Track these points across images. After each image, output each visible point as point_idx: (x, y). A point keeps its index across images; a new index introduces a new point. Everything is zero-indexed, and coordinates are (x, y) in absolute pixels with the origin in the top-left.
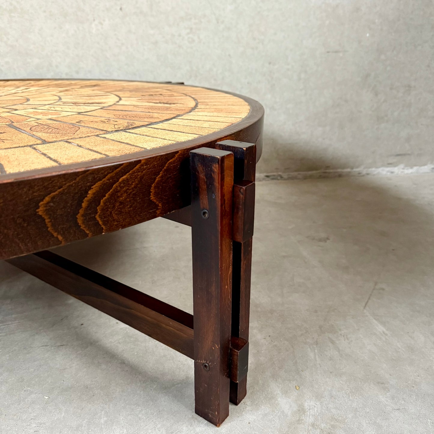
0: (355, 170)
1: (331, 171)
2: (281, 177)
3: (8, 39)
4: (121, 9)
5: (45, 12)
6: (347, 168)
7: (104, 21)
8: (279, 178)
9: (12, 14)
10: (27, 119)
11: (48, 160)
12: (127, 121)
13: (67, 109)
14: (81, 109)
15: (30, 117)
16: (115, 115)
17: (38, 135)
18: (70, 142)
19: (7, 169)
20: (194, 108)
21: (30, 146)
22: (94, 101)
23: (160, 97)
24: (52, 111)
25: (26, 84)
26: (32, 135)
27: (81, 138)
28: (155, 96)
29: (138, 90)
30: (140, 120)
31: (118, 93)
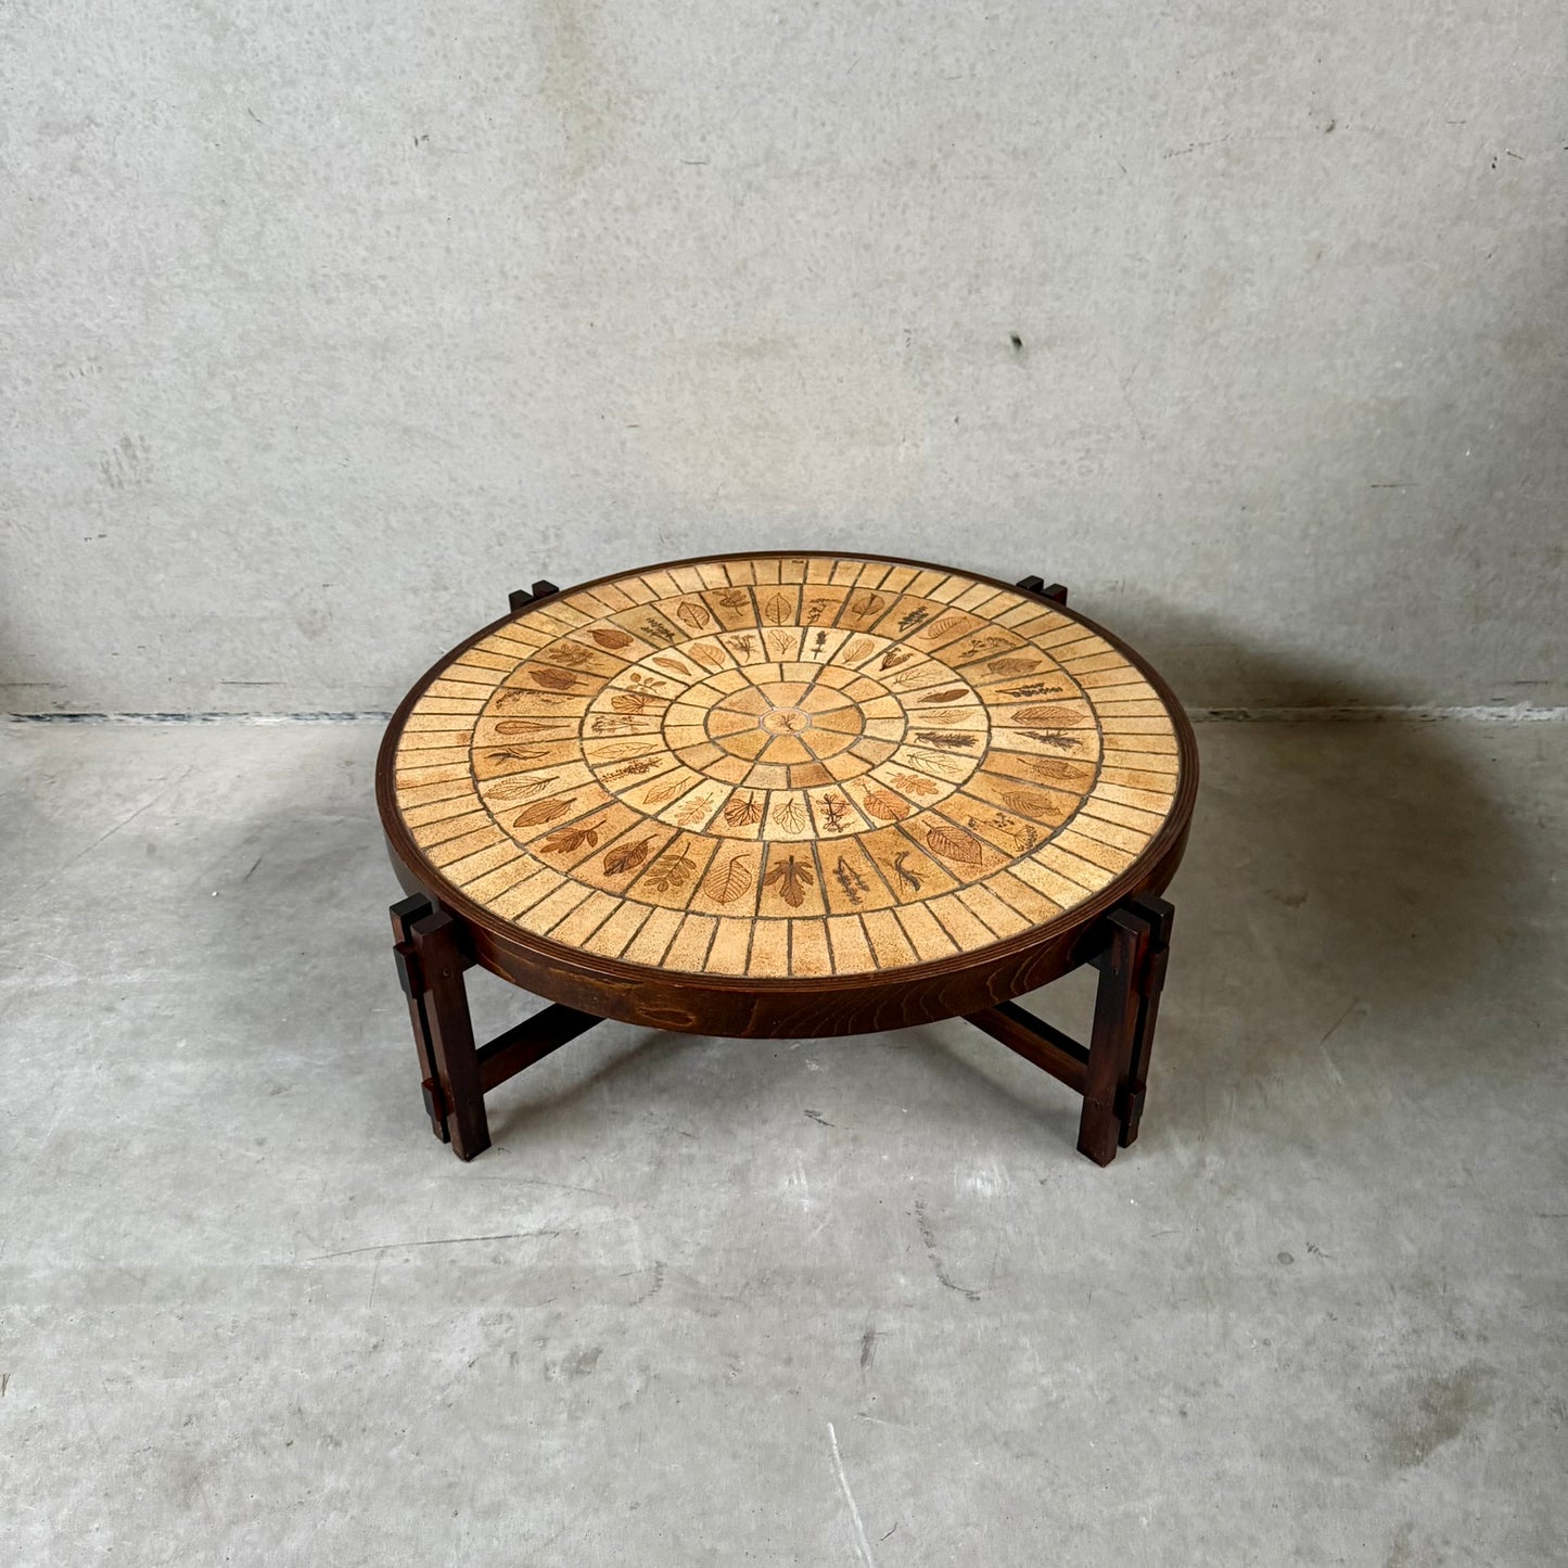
0: (1414, 708)
1: (1363, 708)
2: (1246, 716)
3: (747, 473)
4: (957, 420)
5: (817, 428)
6: (1397, 704)
7: (922, 440)
8: (1241, 717)
9: (761, 433)
10: (908, 808)
11: (984, 928)
12: (1025, 822)
13: (935, 767)
14: (954, 770)
15: (906, 799)
16: (1004, 796)
17: (946, 864)
18: (986, 888)
19: (960, 944)
20: (1099, 765)
21: (952, 892)
22: (956, 730)
23: (1041, 701)
24: (921, 776)
25: (801, 600)
26: (941, 865)
27: (992, 875)
28: (1034, 697)
29: (1001, 658)
30: (1038, 819)
31: (972, 674)
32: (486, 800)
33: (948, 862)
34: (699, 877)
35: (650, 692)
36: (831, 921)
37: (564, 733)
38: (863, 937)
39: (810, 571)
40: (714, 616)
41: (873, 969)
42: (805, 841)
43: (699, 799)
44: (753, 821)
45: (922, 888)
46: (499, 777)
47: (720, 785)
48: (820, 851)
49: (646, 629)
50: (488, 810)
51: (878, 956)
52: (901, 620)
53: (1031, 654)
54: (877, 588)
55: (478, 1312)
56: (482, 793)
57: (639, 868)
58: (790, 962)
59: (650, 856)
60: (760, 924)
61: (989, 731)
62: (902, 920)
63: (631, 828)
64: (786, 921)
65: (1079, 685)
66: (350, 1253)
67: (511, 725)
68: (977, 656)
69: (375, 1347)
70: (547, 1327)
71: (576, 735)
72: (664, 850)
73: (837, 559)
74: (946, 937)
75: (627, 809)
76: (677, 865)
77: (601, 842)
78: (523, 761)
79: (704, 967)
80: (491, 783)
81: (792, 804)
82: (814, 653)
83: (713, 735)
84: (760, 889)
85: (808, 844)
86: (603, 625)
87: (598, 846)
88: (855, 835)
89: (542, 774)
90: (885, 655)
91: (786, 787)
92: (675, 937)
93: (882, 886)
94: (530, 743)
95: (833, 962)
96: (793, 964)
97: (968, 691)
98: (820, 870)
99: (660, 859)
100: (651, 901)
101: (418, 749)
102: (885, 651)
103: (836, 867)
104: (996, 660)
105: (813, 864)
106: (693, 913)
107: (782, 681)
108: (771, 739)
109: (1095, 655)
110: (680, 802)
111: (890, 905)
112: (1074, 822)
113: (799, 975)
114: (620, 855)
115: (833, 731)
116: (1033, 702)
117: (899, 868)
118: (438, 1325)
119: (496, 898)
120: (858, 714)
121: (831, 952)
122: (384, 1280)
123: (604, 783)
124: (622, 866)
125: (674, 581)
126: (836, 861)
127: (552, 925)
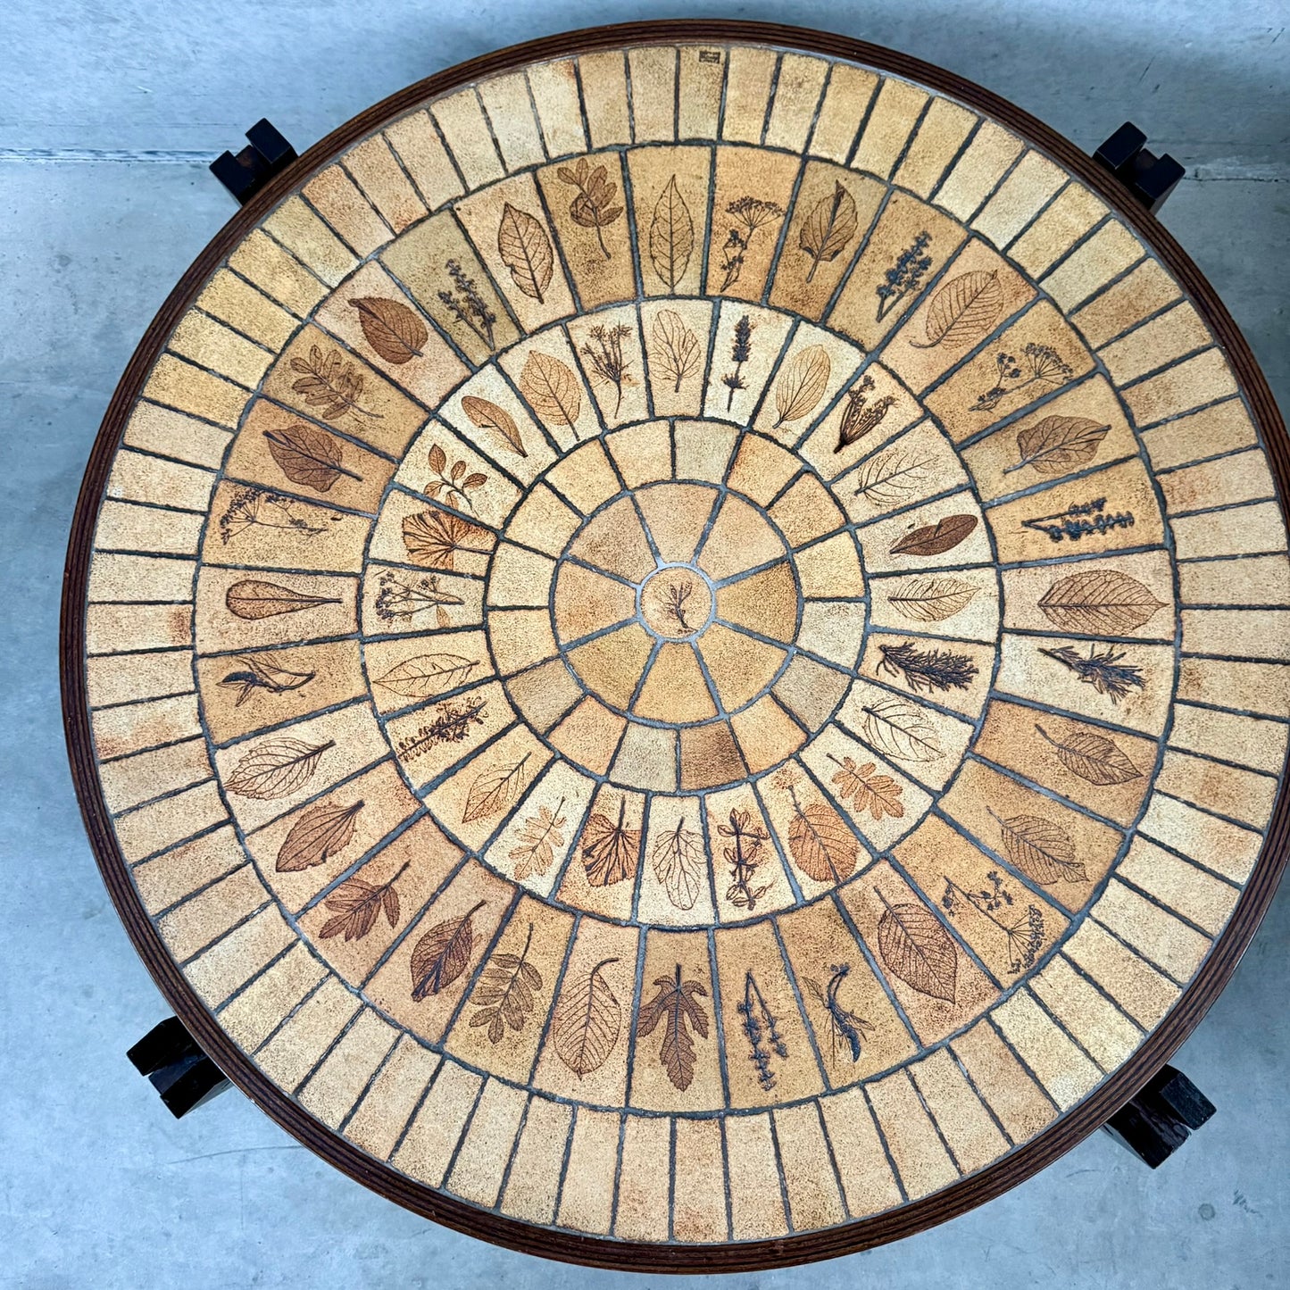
10: (854, 853)
11: (943, 1150)
12: (1030, 898)
13: (903, 741)
14: (934, 753)
15: (852, 826)
16: (1006, 826)
17: (902, 998)
18: (955, 1058)
19: (906, 1186)
20: (1163, 745)
21: (904, 1066)
22: (945, 638)
23: (1094, 556)
24: (882, 769)
25: (712, 200)
26: (894, 999)
27: (968, 1029)
28: (1086, 543)
29: (1042, 414)
30: (1049, 889)
31: (989, 461)
32: (230, 796)
33: (906, 996)
34: (547, 1008)
35: (462, 506)
36: (731, 1122)
37: (336, 620)
38: (773, 1163)
39: (731, 94)
40: (561, 254)
41: (783, 1233)
42: (701, 928)
43: (544, 811)
44: (624, 875)
45: (863, 1055)
46: (245, 738)
47: (576, 776)
48: (720, 956)
49: (445, 297)
50: (236, 825)
51: (793, 1205)
52: (883, 281)
53: (1093, 402)
54: (847, 166)
55: (352, 1242)
56: (224, 780)
57: (460, 982)
58: (671, 1209)
59: (477, 952)
60: (632, 1122)
61: (998, 645)
62: (829, 1126)
63: (447, 882)
64: (667, 1120)
65: (1163, 503)
66: (210, 1156)
67: (247, 591)
68: (1005, 407)
69: (255, 1279)
70: (424, 1264)
71: (351, 627)
72: (494, 943)
73: (782, 49)
74: (888, 1169)
75: (439, 836)
76: (514, 979)
77: (405, 916)
78: (275, 695)
79: (556, 1214)
80: (236, 752)
81: (683, 834)
82: (728, 389)
83: (565, 638)
84: (632, 1045)
85: (702, 936)
86: (372, 283)
87: (401, 926)
88: (771, 917)
89: (307, 734)
90: (847, 399)
91: (672, 788)
92: (516, 1144)
93: (805, 1047)
94: (286, 645)
95: (729, 1215)
96: (676, 1218)
97: (974, 520)
98: (719, 1006)
99: (491, 965)
100: (481, 1063)
101: (115, 653)
102: (846, 388)
103: (739, 997)
104: (1032, 421)
105: (708, 988)
106: (541, 1094)
107: (674, 480)
108: (654, 653)
109: (1202, 408)
110: (517, 821)
111: (815, 1093)
112: (1102, 902)
113: (683, 1239)
114: (433, 949)
115: (750, 633)
116: (1080, 558)
117: (832, 1005)
118: (314, 1256)
119: (267, 1042)
120: (791, 583)
121: (728, 1195)
122: (252, 1194)
123: (403, 764)
124: (437, 978)
125: (489, 123)
126: (742, 982)
127: (347, 1110)
